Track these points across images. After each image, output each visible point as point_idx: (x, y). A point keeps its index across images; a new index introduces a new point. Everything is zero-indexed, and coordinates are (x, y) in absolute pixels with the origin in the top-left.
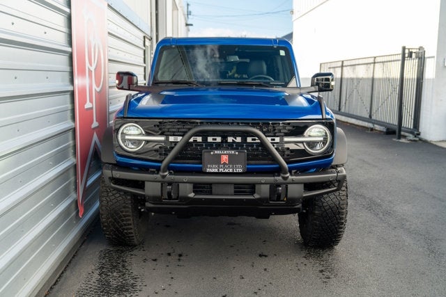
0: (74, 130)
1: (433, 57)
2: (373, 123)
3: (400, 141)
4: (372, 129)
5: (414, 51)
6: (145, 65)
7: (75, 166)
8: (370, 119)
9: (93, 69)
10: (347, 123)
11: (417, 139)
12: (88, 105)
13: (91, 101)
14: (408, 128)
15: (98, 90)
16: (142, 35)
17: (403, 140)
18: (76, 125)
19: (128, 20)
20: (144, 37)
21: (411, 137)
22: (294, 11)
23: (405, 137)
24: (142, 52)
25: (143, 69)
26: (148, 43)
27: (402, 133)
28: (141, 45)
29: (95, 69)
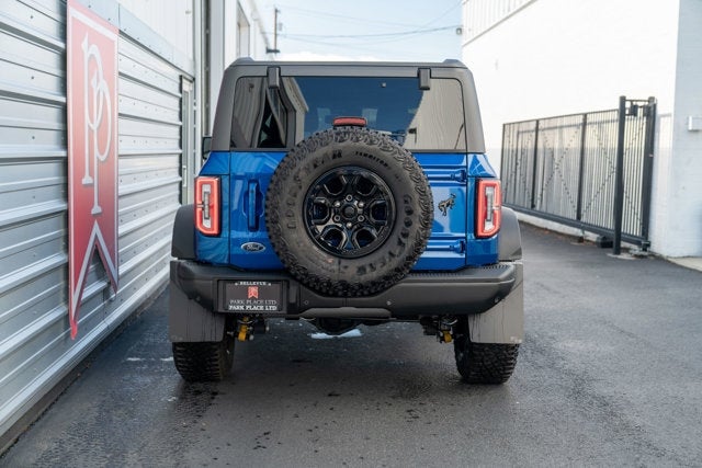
0: (66, 213)
1: (669, 115)
2: (583, 229)
3: (619, 257)
4: (581, 240)
5: (640, 104)
6: (180, 123)
7: (67, 266)
8: (577, 222)
9: (94, 127)
10: (546, 229)
11: (646, 254)
12: (87, 180)
13: (91, 174)
14: (632, 236)
15: (103, 158)
16: (176, 74)
17: (624, 256)
18: (68, 206)
19: (152, 52)
20: (181, 77)
21: (636, 249)
22: (464, 28)
23: (627, 250)
24: (177, 102)
25: (177, 129)
26: (187, 86)
27: (623, 244)
28: (175, 89)
29: (98, 129)
